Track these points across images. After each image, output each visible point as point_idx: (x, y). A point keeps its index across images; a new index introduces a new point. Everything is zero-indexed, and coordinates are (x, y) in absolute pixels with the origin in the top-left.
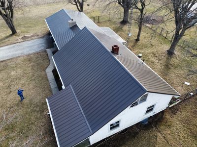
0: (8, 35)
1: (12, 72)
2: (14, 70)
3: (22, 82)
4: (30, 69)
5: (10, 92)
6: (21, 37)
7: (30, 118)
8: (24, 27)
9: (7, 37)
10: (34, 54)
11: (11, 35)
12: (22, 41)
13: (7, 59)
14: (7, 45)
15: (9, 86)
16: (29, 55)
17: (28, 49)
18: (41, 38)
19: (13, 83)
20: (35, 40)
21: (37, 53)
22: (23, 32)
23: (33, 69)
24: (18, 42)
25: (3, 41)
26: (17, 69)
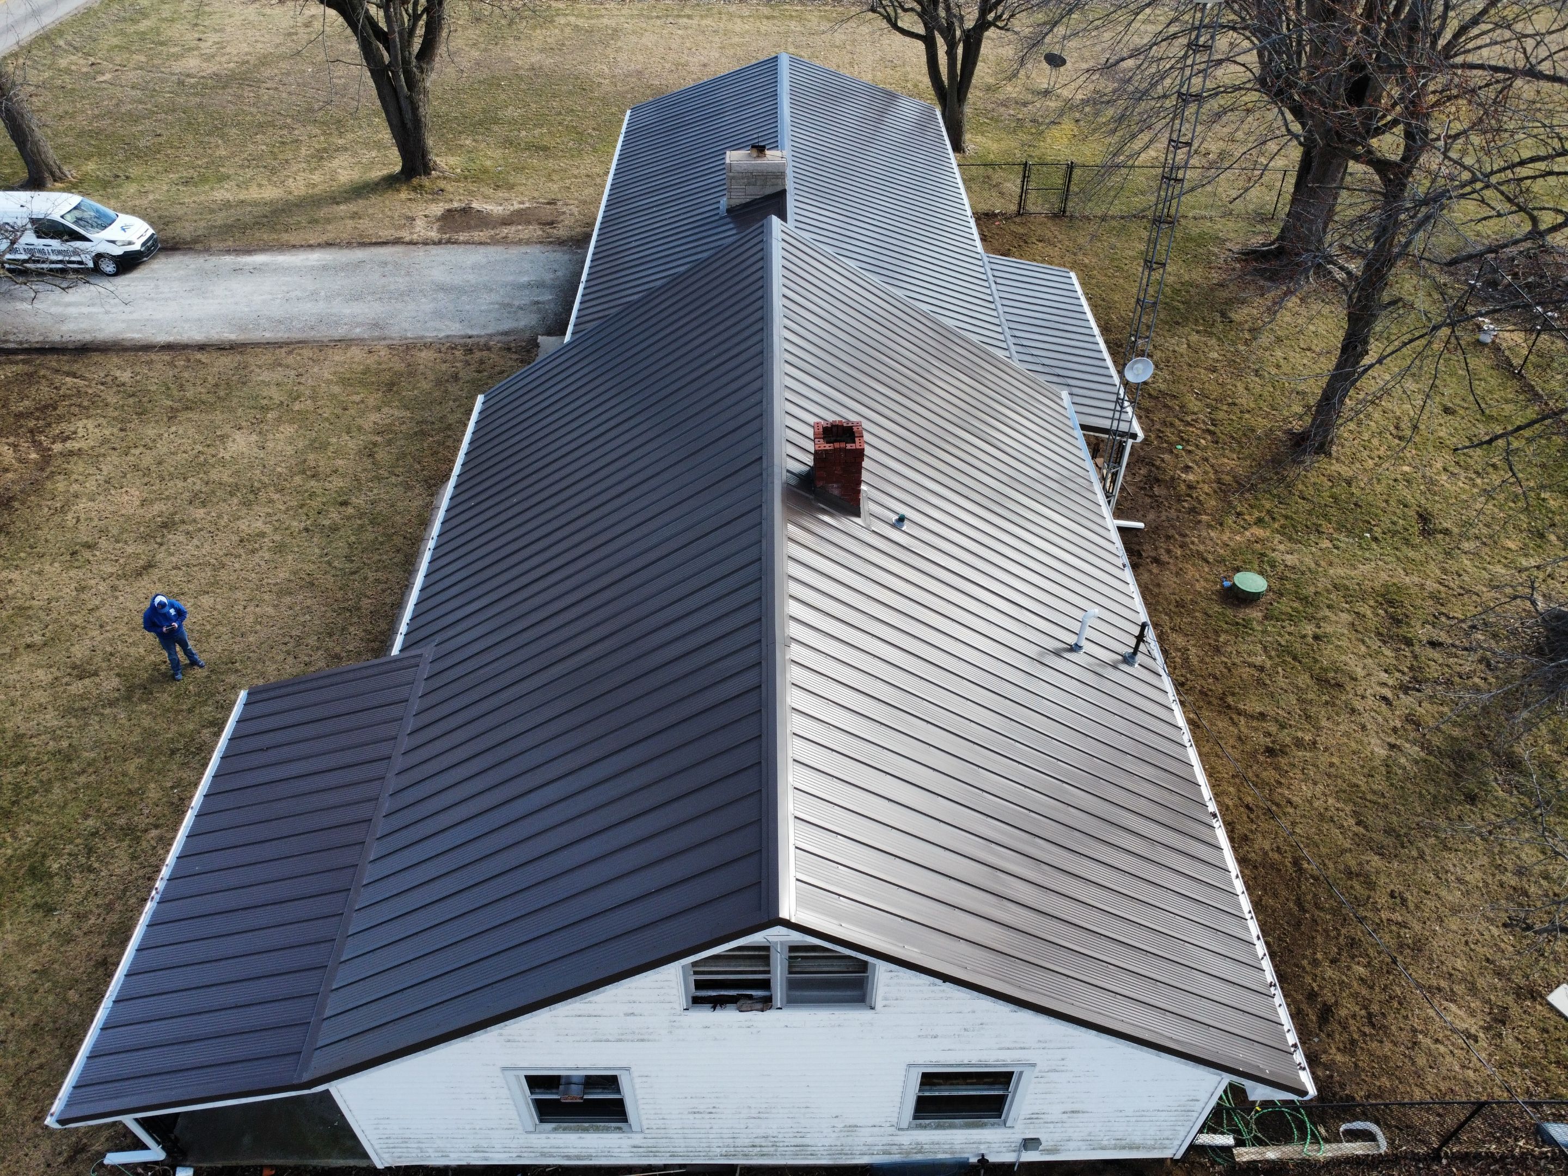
0: (377, 173)
1: (238, 436)
2: (257, 424)
3: (253, 523)
4: (352, 444)
5: (149, 566)
6: (437, 209)
7: (139, 793)
8: (508, 142)
9: (360, 191)
10: (448, 347)
11: (391, 182)
12: (434, 234)
13: (269, 335)
14: (329, 245)
15: (168, 525)
16: (408, 347)
17: (427, 306)
18: (561, 242)
19: (200, 513)
20: (514, 251)
21: (469, 351)
22: (475, 176)
23: (369, 452)
24: (397, 242)
25: (322, 213)
26: (279, 420)
